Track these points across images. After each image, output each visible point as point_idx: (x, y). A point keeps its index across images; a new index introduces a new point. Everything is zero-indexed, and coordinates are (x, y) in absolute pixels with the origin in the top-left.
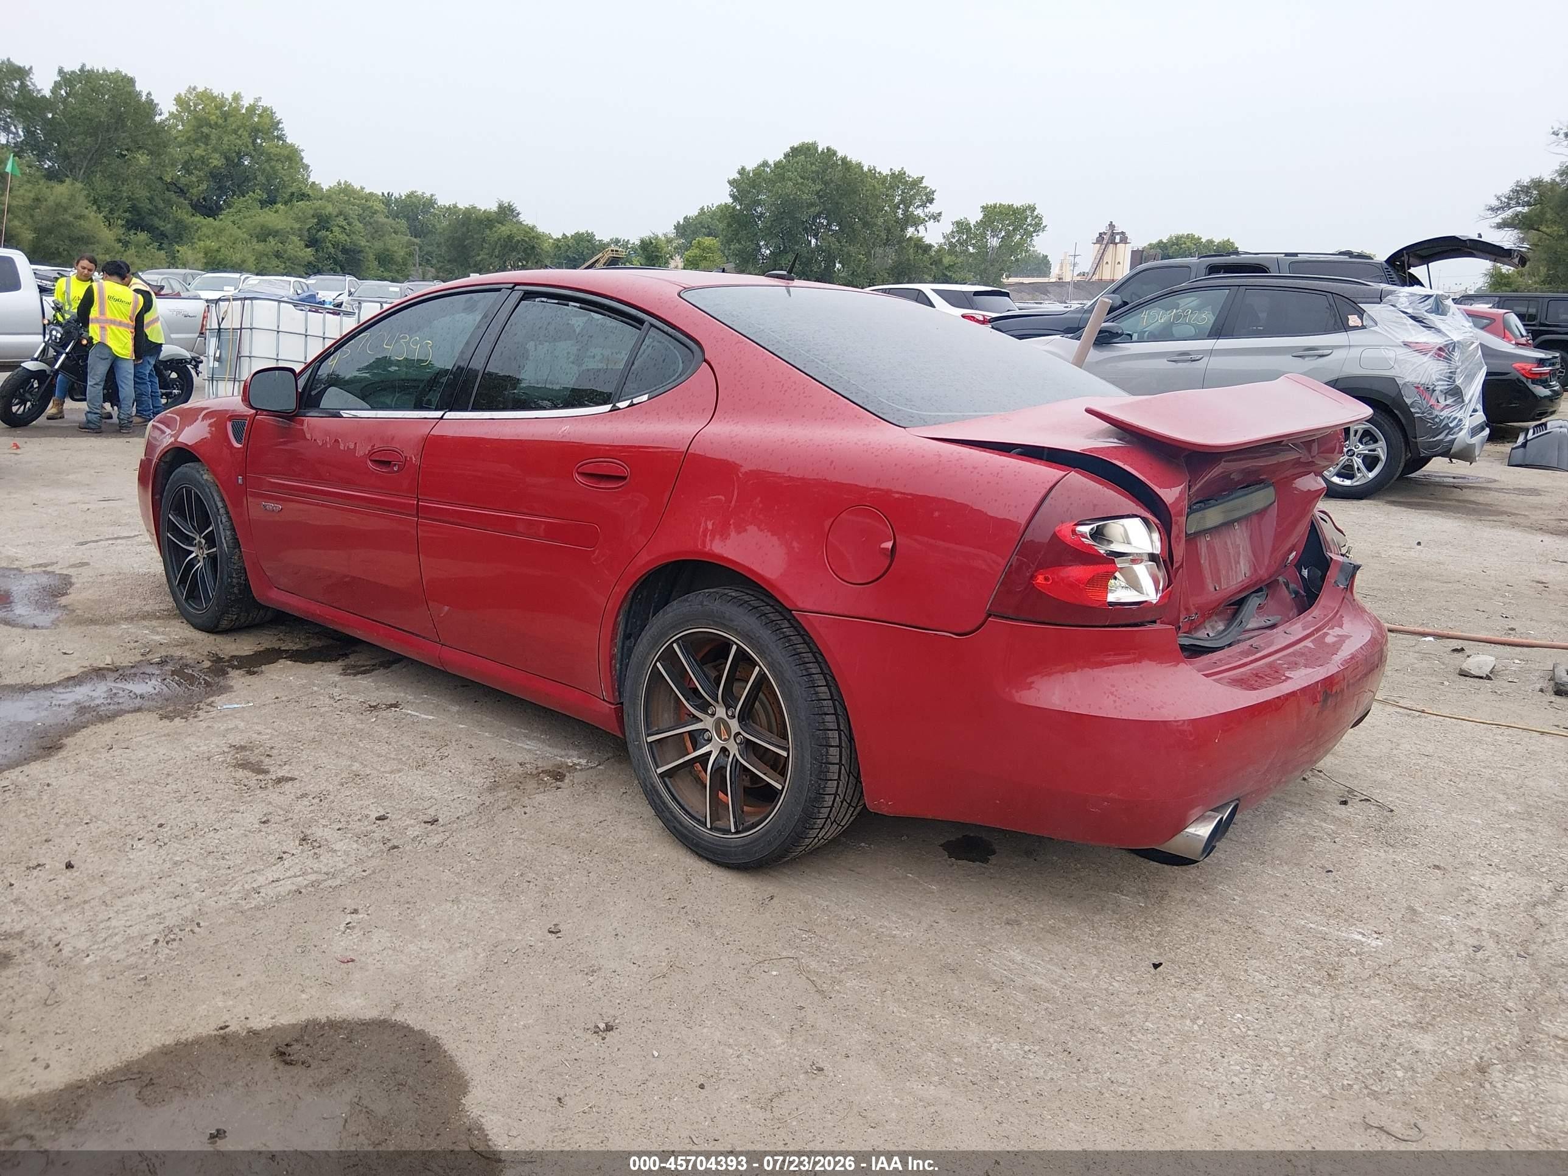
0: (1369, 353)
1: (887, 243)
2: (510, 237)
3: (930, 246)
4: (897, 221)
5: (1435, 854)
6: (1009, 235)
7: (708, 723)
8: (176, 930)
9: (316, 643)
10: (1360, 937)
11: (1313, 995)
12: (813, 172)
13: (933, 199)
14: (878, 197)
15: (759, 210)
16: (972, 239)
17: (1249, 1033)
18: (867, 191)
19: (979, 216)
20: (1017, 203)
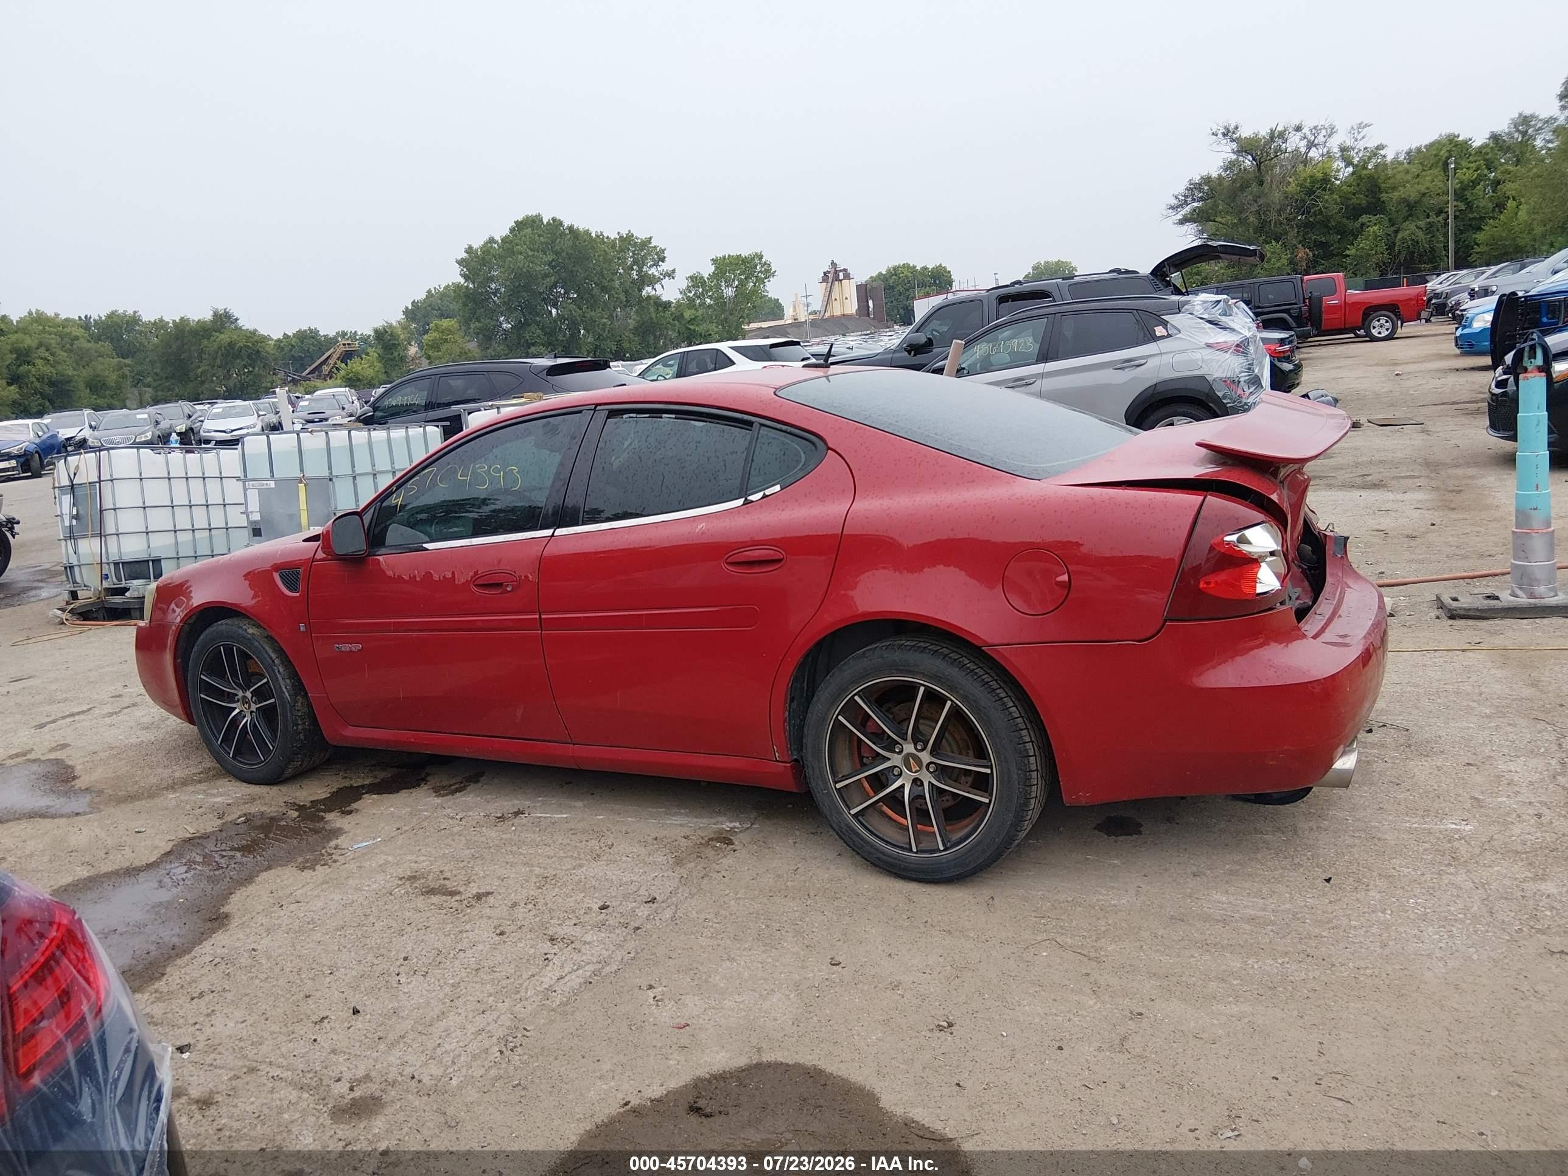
0: (1178, 358)
1: (627, 304)
2: (231, 345)
3: (669, 303)
4: (633, 282)
5: (1460, 756)
6: (742, 284)
7: (896, 760)
8: (511, 1039)
9: (382, 775)
10: (1454, 826)
11: (1451, 874)
12: (542, 243)
13: (665, 257)
14: (611, 261)
15: (493, 286)
16: (707, 291)
17: (1428, 910)
18: (599, 256)
19: (711, 269)
20: (745, 253)
